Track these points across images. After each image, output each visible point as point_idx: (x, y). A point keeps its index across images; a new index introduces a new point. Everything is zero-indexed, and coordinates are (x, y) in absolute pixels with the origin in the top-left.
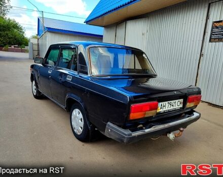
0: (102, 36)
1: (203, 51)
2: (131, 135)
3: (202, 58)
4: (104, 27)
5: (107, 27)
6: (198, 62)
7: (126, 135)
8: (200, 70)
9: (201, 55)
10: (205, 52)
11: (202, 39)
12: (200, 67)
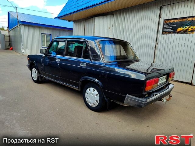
0: (72, 29)
1: (158, 41)
2: (146, 101)
3: (157, 46)
4: (73, 21)
5: (76, 21)
6: (154, 48)
7: (143, 102)
8: (156, 55)
9: (156, 44)
10: (159, 41)
11: (156, 32)
12: (156, 52)
